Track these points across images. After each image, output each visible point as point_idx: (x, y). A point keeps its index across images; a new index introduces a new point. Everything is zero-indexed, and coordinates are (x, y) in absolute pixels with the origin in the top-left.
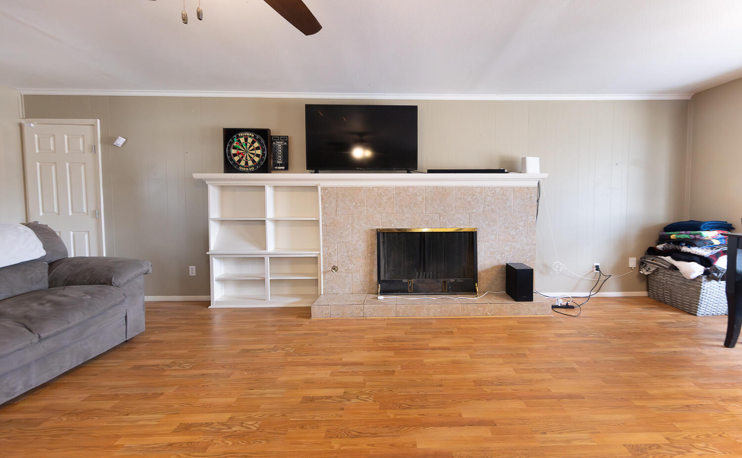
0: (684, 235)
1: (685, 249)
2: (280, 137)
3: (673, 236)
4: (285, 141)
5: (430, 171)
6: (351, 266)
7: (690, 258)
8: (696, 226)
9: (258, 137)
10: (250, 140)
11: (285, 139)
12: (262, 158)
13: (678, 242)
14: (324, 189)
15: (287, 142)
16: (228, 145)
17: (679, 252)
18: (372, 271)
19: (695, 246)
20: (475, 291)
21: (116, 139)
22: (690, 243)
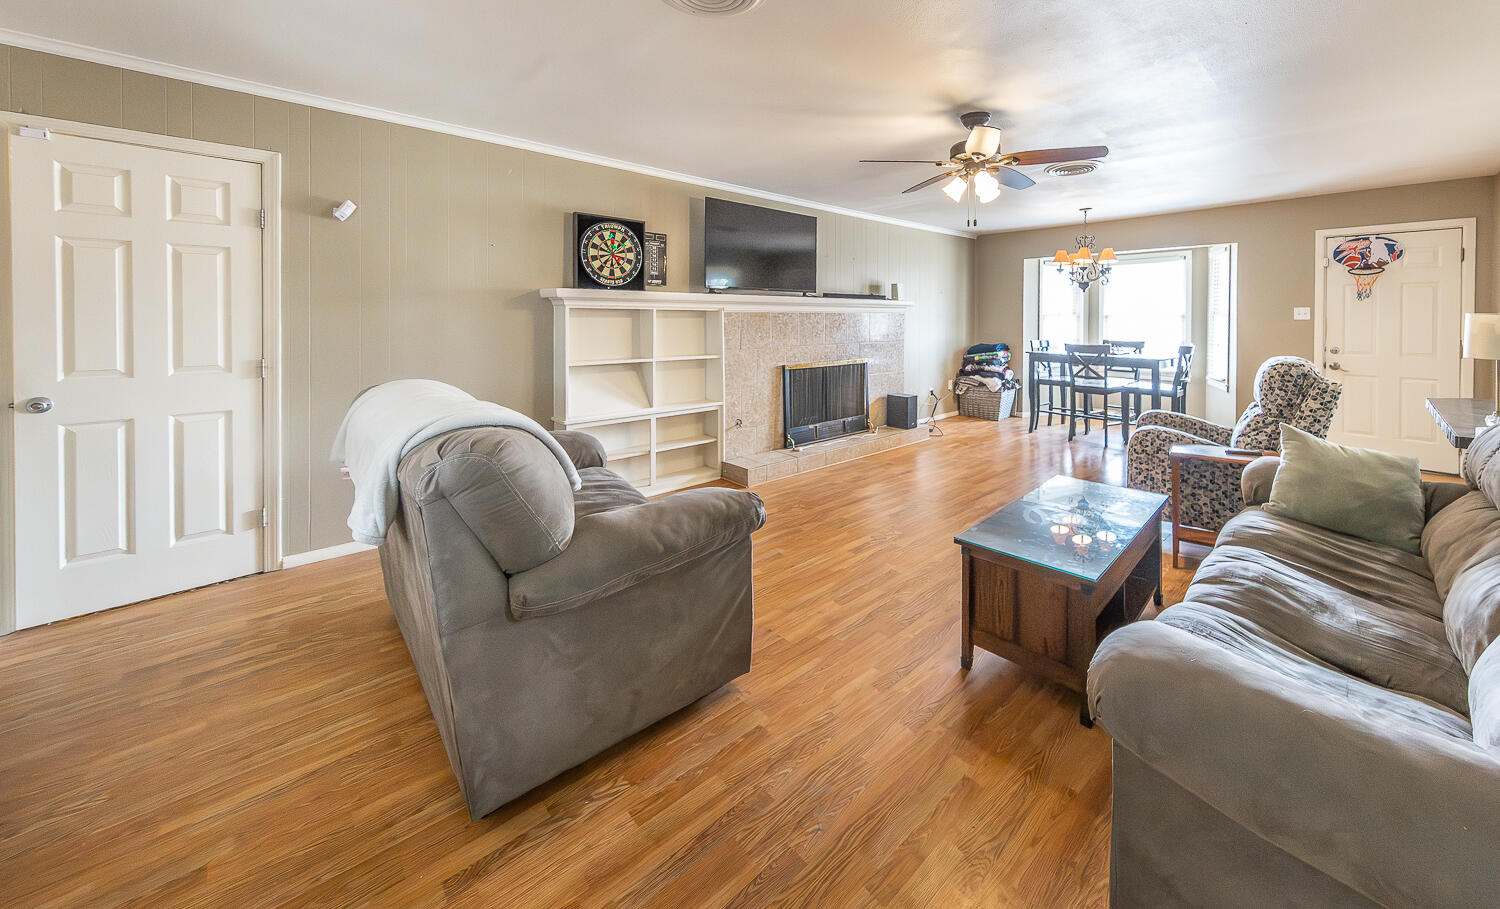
0: (984, 356)
1: (987, 368)
2: (655, 234)
3: (977, 358)
4: (662, 242)
5: (826, 295)
6: (757, 417)
7: (992, 374)
8: (992, 348)
9: (631, 233)
10: (619, 236)
11: (662, 239)
12: (635, 265)
13: (980, 363)
14: (728, 315)
15: (665, 243)
16: (585, 241)
17: (983, 370)
18: (776, 420)
19: (993, 364)
20: (868, 427)
21: (338, 205)
22: (989, 362)
